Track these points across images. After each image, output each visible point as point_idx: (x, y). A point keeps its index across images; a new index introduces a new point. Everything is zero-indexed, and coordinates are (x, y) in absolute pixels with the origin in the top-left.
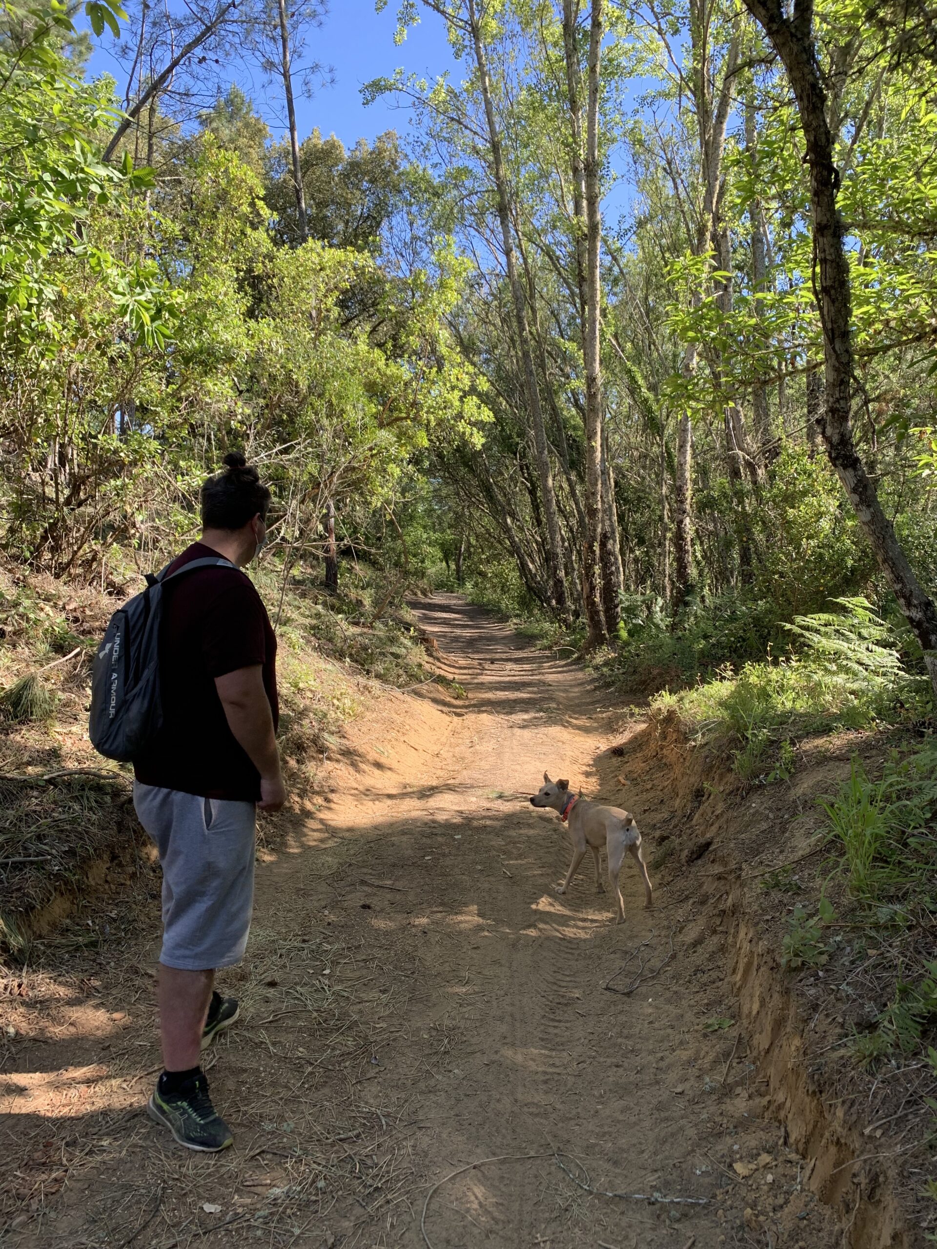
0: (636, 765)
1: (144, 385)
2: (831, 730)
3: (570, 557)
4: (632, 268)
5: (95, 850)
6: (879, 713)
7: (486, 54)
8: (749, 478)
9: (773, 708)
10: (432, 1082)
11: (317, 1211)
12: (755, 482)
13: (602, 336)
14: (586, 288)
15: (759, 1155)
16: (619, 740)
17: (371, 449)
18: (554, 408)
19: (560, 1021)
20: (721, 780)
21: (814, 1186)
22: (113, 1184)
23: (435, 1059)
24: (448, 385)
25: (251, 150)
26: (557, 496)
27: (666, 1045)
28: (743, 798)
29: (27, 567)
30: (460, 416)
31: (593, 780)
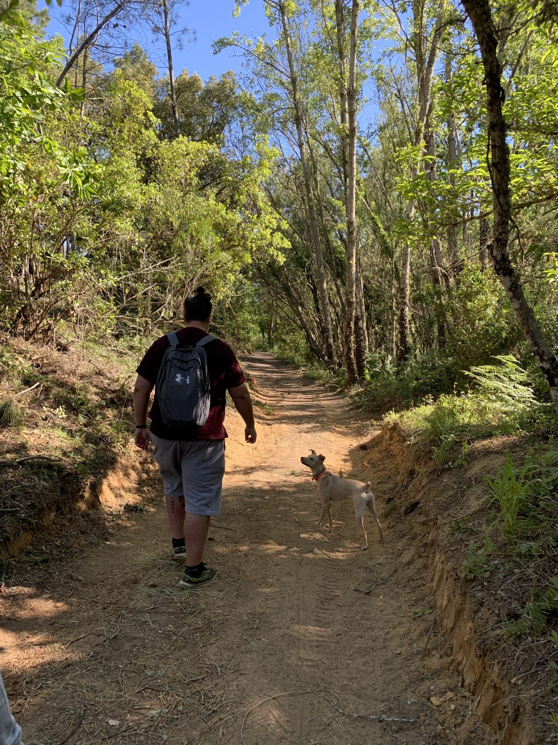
0: (374, 455)
1: (79, 224)
2: (492, 435)
3: (337, 331)
4: (376, 155)
5: (47, 505)
6: (521, 425)
7: (289, 23)
8: (444, 284)
9: (457, 422)
10: (249, 646)
11: (177, 725)
12: (448, 286)
13: (357, 197)
14: (347, 168)
15: (446, 692)
16: (364, 440)
17: (217, 264)
18: (328, 241)
19: (326, 609)
20: (425, 464)
21: (480, 712)
22: (54, 707)
23: (251, 632)
24: (264, 225)
25: (146, 82)
26: (329, 294)
27: (390, 624)
28: (438, 476)
29: (8, 333)
30: (271, 244)
31: (348, 464)
